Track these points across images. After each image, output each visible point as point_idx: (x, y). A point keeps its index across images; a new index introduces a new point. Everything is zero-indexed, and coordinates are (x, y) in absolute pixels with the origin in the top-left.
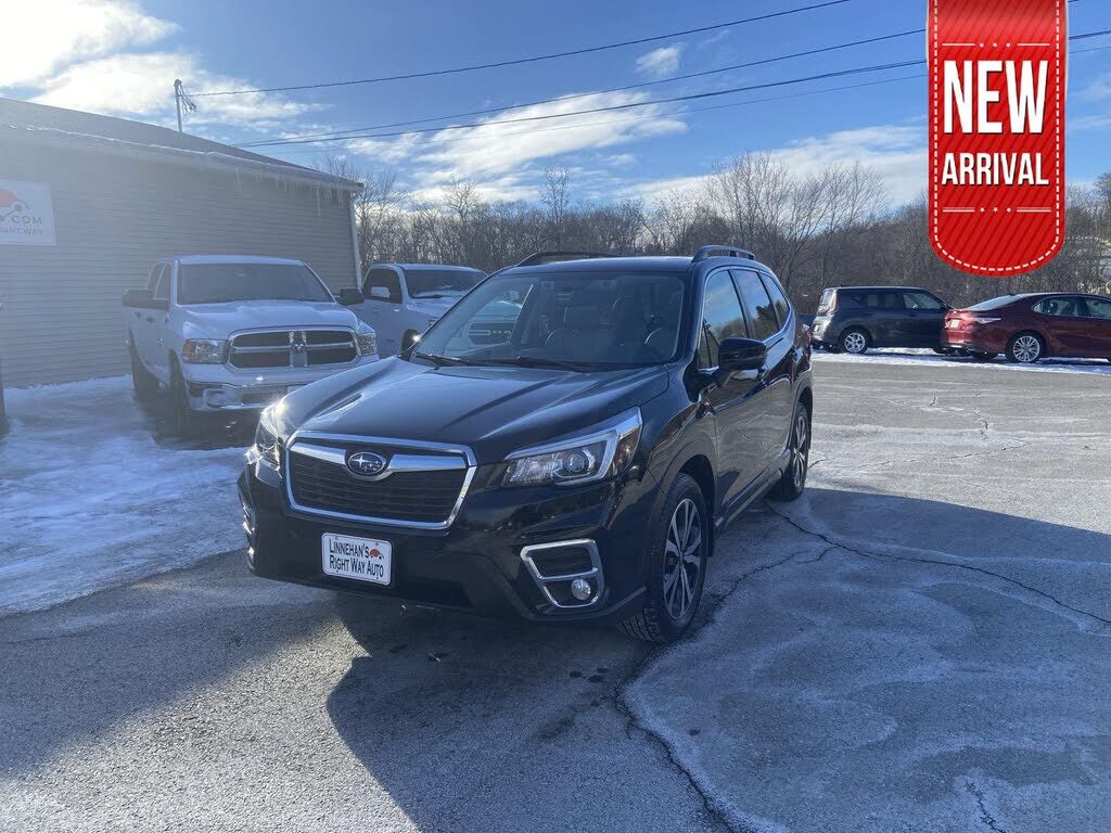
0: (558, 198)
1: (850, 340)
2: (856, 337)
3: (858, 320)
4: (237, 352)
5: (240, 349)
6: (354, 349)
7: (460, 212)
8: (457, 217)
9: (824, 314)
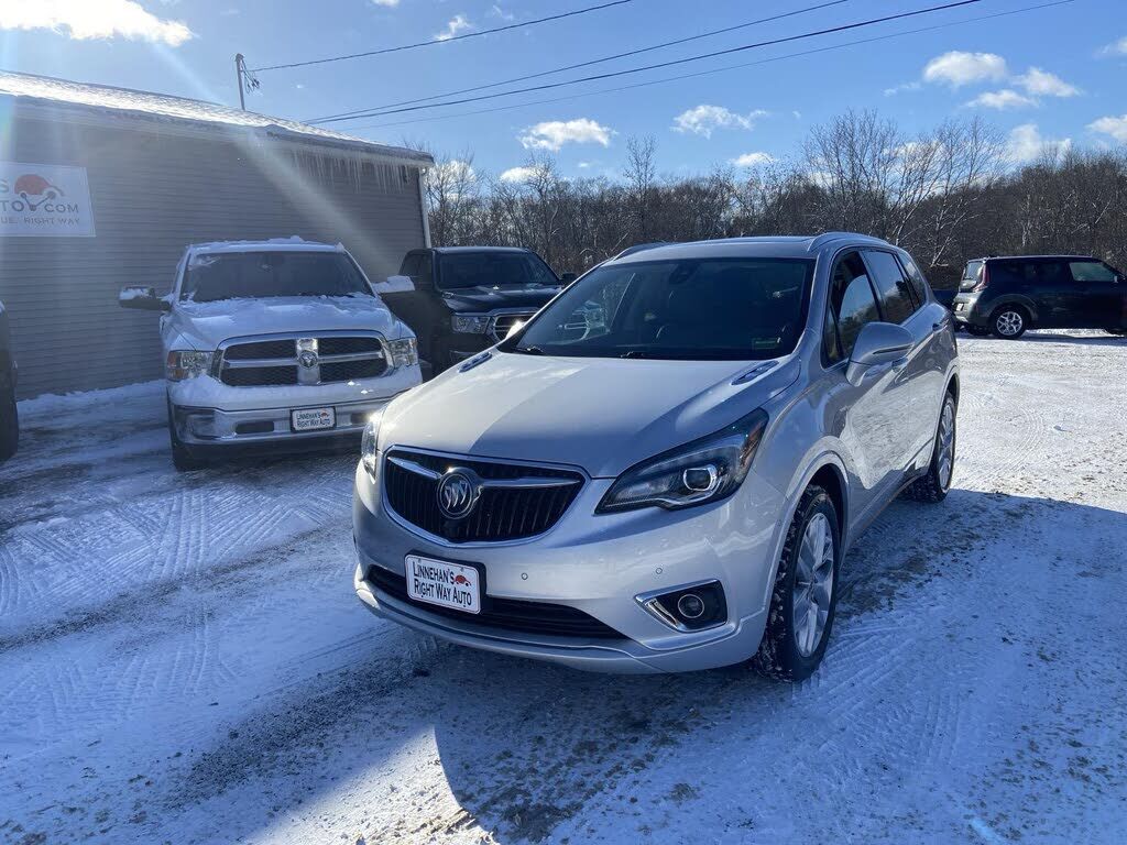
0: (642, 171)
1: (1003, 320)
2: (1011, 317)
3: (1011, 297)
4: (231, 367)
5: (235, 364)
6: (384, 361)
7: (540, 191)
8: (537, 196)
9: (969, 290)
